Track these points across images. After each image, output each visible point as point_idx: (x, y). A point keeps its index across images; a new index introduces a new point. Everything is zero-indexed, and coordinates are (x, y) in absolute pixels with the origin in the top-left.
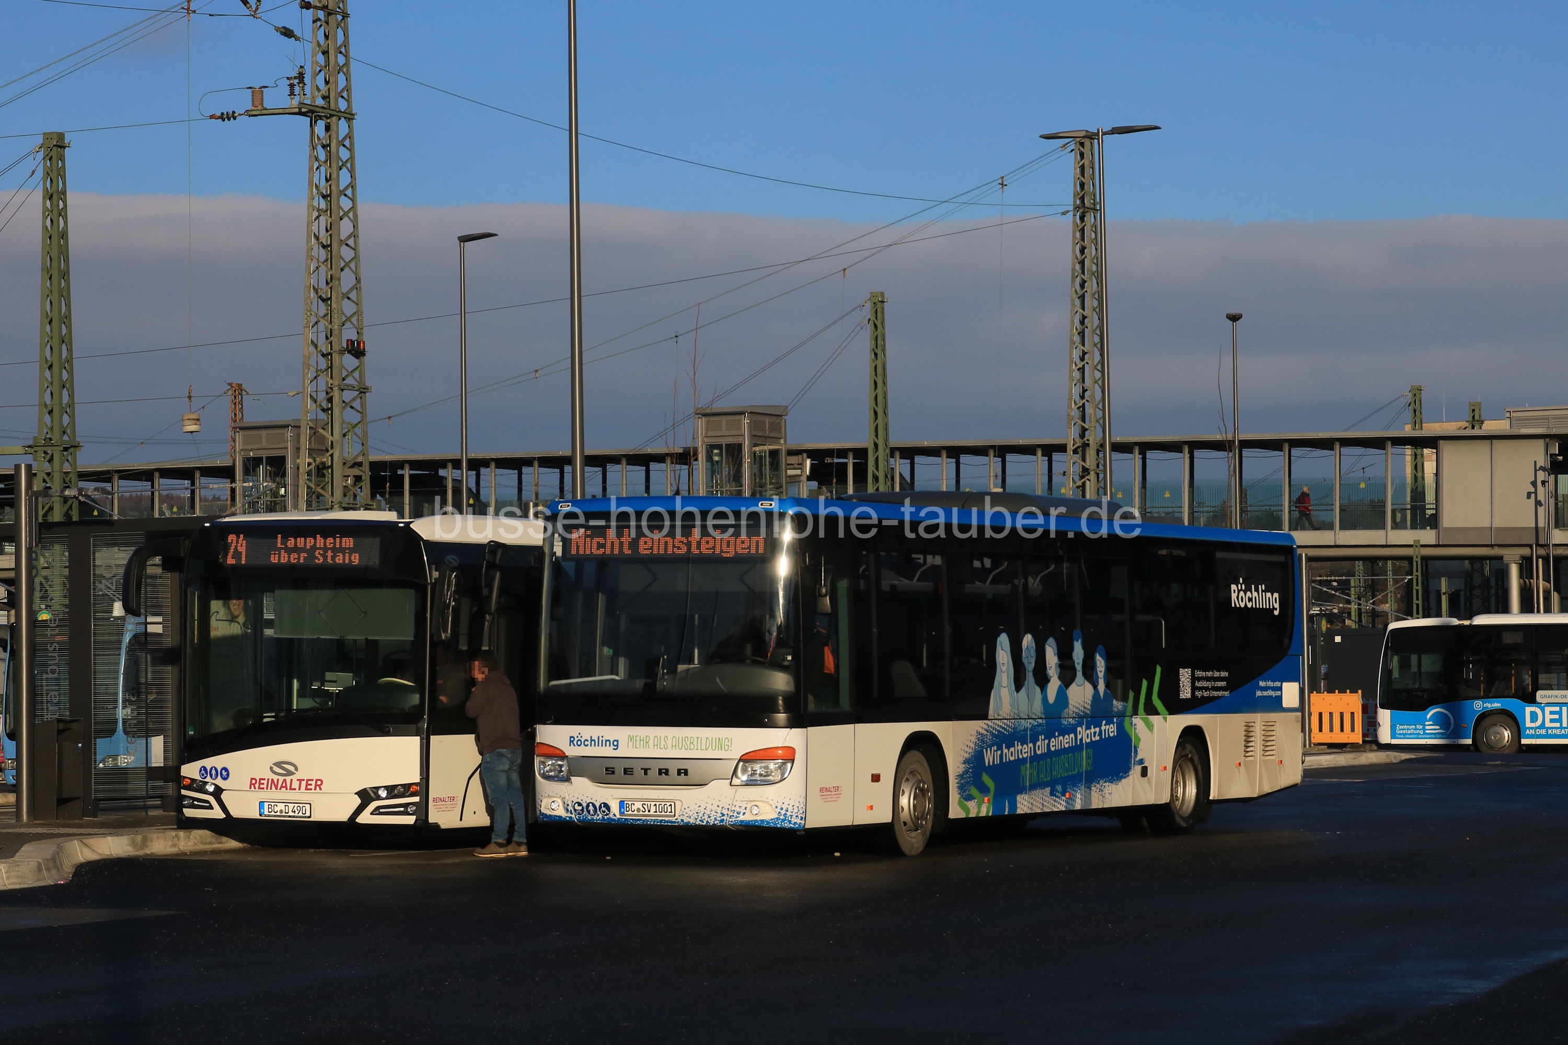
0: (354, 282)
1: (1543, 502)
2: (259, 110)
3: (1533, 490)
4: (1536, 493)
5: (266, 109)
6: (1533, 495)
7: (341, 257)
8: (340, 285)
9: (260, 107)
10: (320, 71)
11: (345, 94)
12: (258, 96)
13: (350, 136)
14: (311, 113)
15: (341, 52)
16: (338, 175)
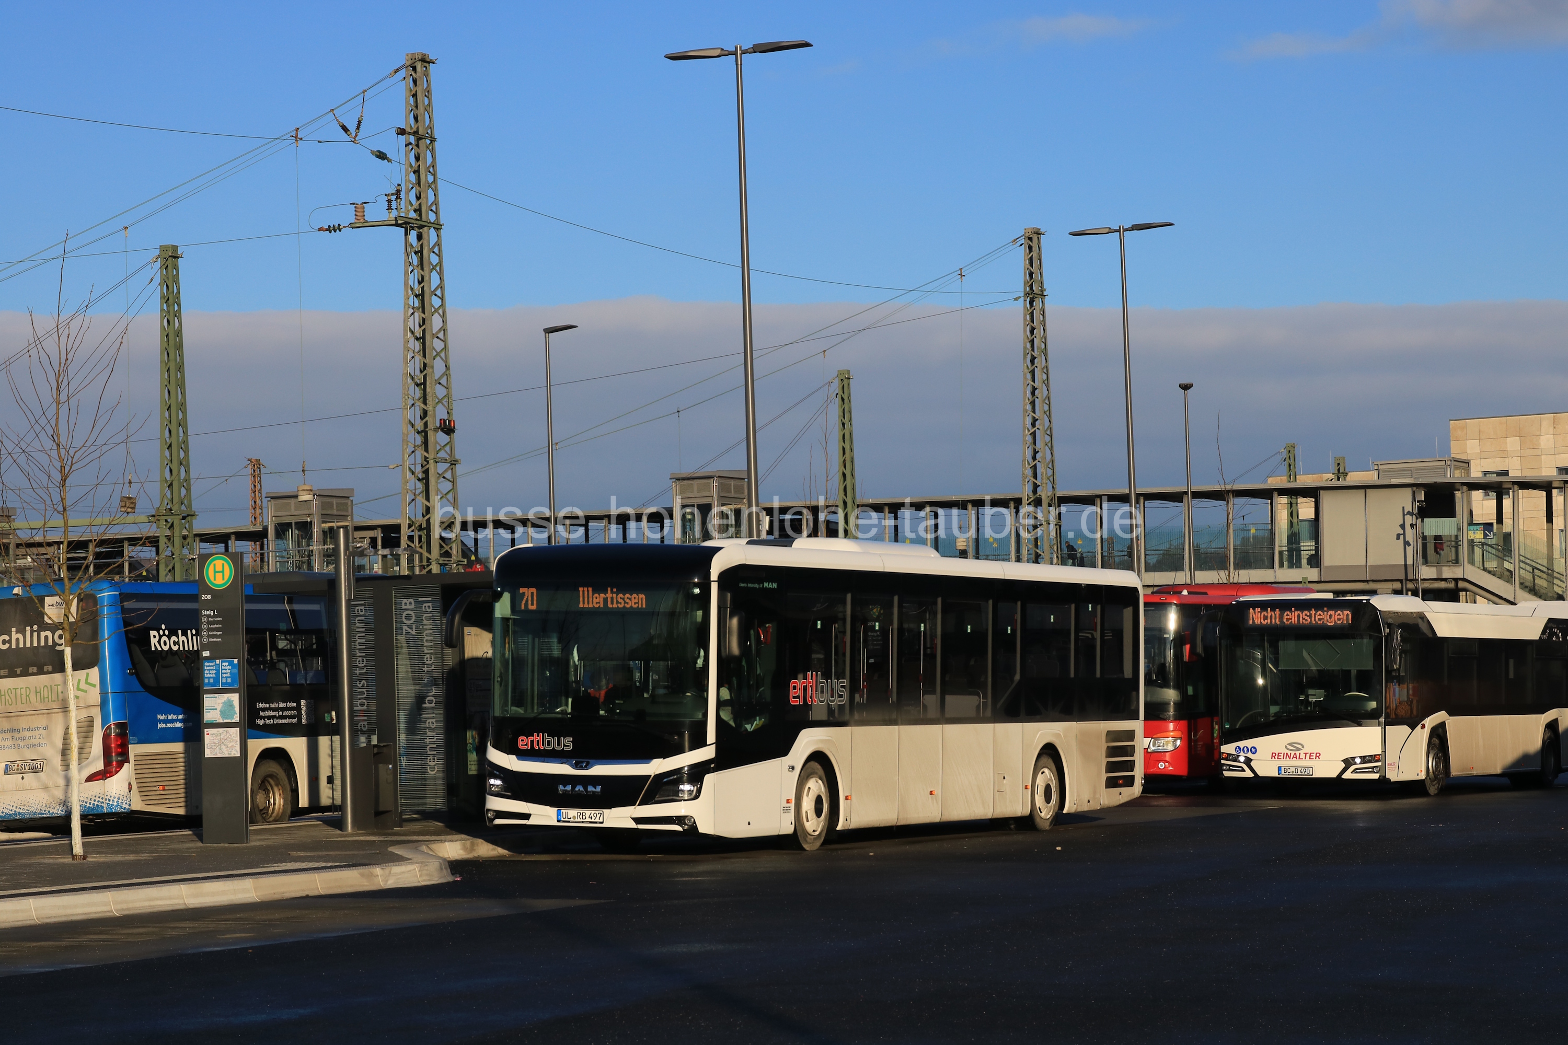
0: (444, 369)
1: (1411, 543)
2: (361, 223)
3: (1402, 532)
4: (1404, 534)
5: (367, 222)
6: (1402, 537)
7: (434, 348)
8: (433, 372)
9: (362, 220)
10: (412, 188)
11: (434, 208)
12: (360, 210)
13: (438, 244)
14: (405, 225)
15: (430, 172)
16: (430, 276)
